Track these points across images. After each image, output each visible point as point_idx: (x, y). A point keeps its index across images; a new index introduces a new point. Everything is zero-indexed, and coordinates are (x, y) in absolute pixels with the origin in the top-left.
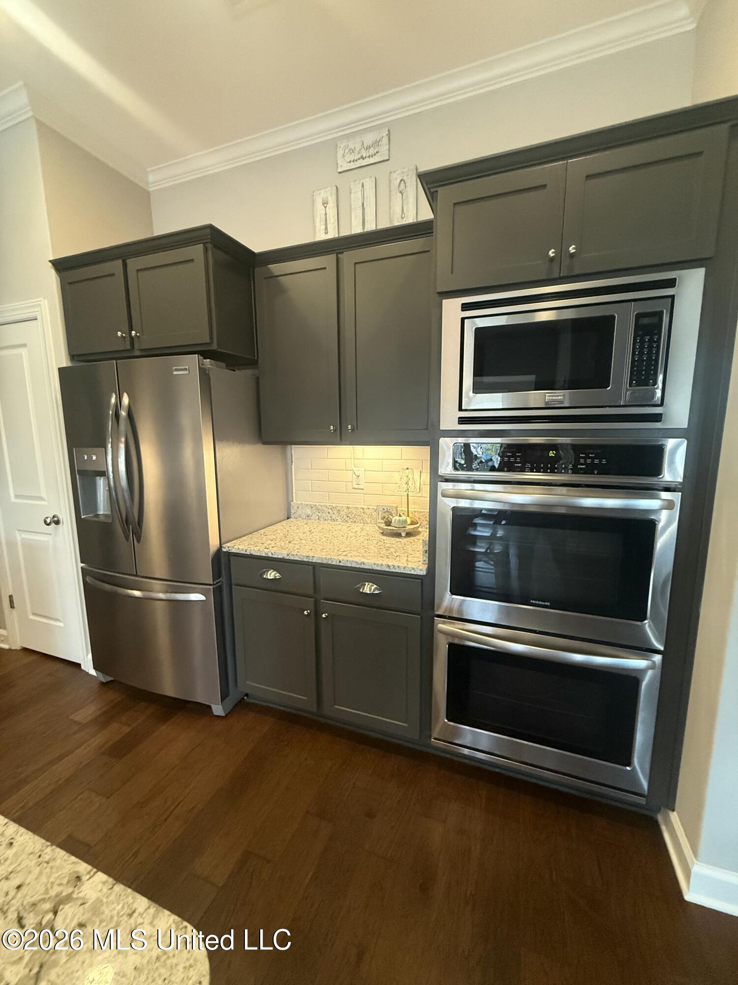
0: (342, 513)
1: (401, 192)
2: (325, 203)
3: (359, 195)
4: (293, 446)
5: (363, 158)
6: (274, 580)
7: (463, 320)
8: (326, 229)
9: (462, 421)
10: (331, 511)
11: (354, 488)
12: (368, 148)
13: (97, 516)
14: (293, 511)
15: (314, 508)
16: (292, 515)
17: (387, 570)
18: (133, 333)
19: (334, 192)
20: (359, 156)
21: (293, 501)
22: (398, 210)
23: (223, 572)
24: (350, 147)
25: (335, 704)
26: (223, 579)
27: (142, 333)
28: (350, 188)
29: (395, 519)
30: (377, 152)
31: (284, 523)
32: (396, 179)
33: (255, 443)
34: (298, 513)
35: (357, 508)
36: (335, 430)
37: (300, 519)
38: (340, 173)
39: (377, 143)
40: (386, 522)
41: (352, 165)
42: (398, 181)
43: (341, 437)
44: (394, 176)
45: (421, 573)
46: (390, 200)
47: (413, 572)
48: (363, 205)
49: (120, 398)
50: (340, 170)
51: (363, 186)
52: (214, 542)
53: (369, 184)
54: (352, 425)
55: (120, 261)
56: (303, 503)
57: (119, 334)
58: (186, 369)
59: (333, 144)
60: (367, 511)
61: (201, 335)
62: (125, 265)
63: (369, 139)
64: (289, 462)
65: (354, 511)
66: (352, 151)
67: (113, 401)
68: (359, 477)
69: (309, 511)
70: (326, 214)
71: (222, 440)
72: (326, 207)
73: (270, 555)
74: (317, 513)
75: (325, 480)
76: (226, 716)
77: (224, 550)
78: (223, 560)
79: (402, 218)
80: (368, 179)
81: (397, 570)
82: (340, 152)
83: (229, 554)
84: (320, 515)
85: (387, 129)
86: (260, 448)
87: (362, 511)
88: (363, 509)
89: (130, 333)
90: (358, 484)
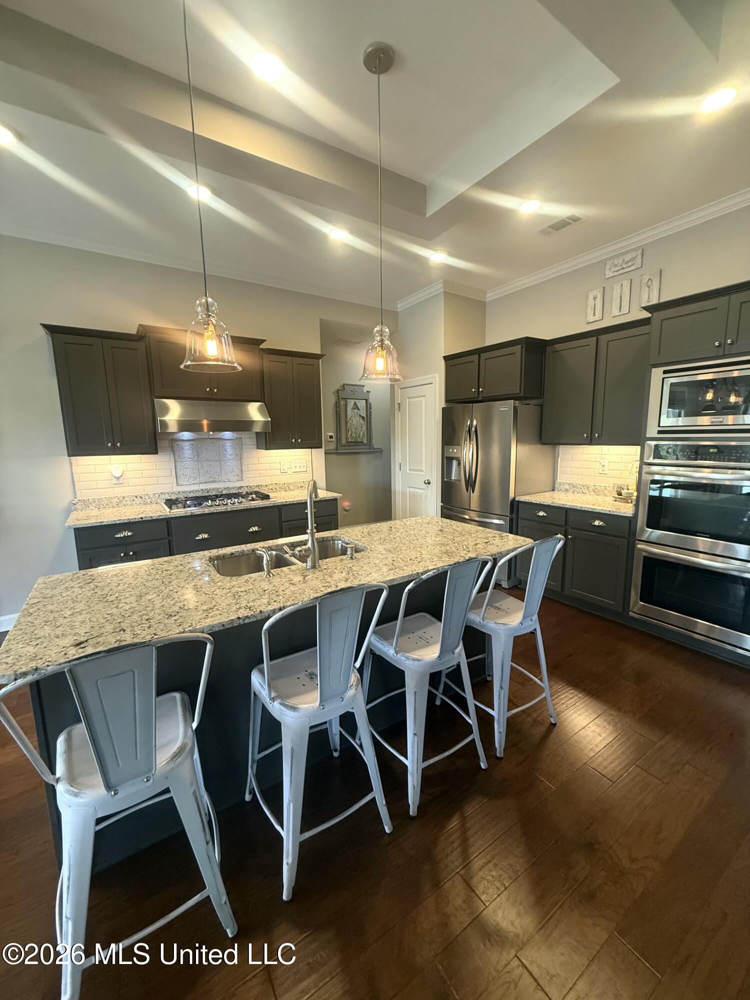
0: (590, 489)
1: (648, 287)
2: (595, 298)
3: (619, 291)
4: (560, 446)
5: (623, 269)
6: (543, 516)
7: (663, 379)
8: (594, 313)
9: (660, 432)
10: (582, 487)
11: (600, 473)
12: (628, 262)
13: (451, 480)
14: (556, 487)
15: (571, 485)
16: (556, 489)
17: (609, 513)
18: (481, 389)
19: (602, 291)
20: (621, 268)
21: (557, 480)
22: (645, 297)
23: (515, 512)
24: (615, 263)
25: (572, 588)
26: (514, 516)
27: (484, 390)
28: (613, 287)
29: (624, 492)
30: (634, 264)
31: (551, 492)
32: (645, 279)
33: (537, 444)
34: (560, 488)
35: (601, 486)
36: (587, 437)
37: (561, 491)
38: (607, 279)
39: (633, 259)
40: (618, 494)
41: (616, 274)
42: (647, 280)
43: (591, 441)
44: (644, 277)
45: (629, 516)
46: (640, 292)
47: (624, 515)
48: (621, 297)
49: (472, 422)
50: (606, 277)
51: (622, 285)
52: (512, 495)
53: (626, 284)
54: (598, 434)
55: (477, 355)
56: (564, 481)
57: (473, 390)
58: (506, 407)
59: (604, 262)
60: (608, 489)
61: (516, 390)
62: (479, 356)
63: (628, 257)
64: (557, 455)
65: (598, 488)
66: (616, 266)
67: (469, 423)
68: (605, 467)
69: (567, 487)
70: (595, 305)
71: (520, 442)
72: (595, 300)
73: (542, 503)
74: (573, 489)
75: (580, 467)
76: (509, 589)
77: (516, 499)
78: (515, 504)
79: (648, 302)
80: (626, 281)
81: (615, 514)
82: (608, 267)
83: (519, 502)
84: (574, 489)
85: (641, 249)
86: (540, 446)
87: (604, 488)
88: (605, 487)
89: (479, 390)
90: (603, 471)
